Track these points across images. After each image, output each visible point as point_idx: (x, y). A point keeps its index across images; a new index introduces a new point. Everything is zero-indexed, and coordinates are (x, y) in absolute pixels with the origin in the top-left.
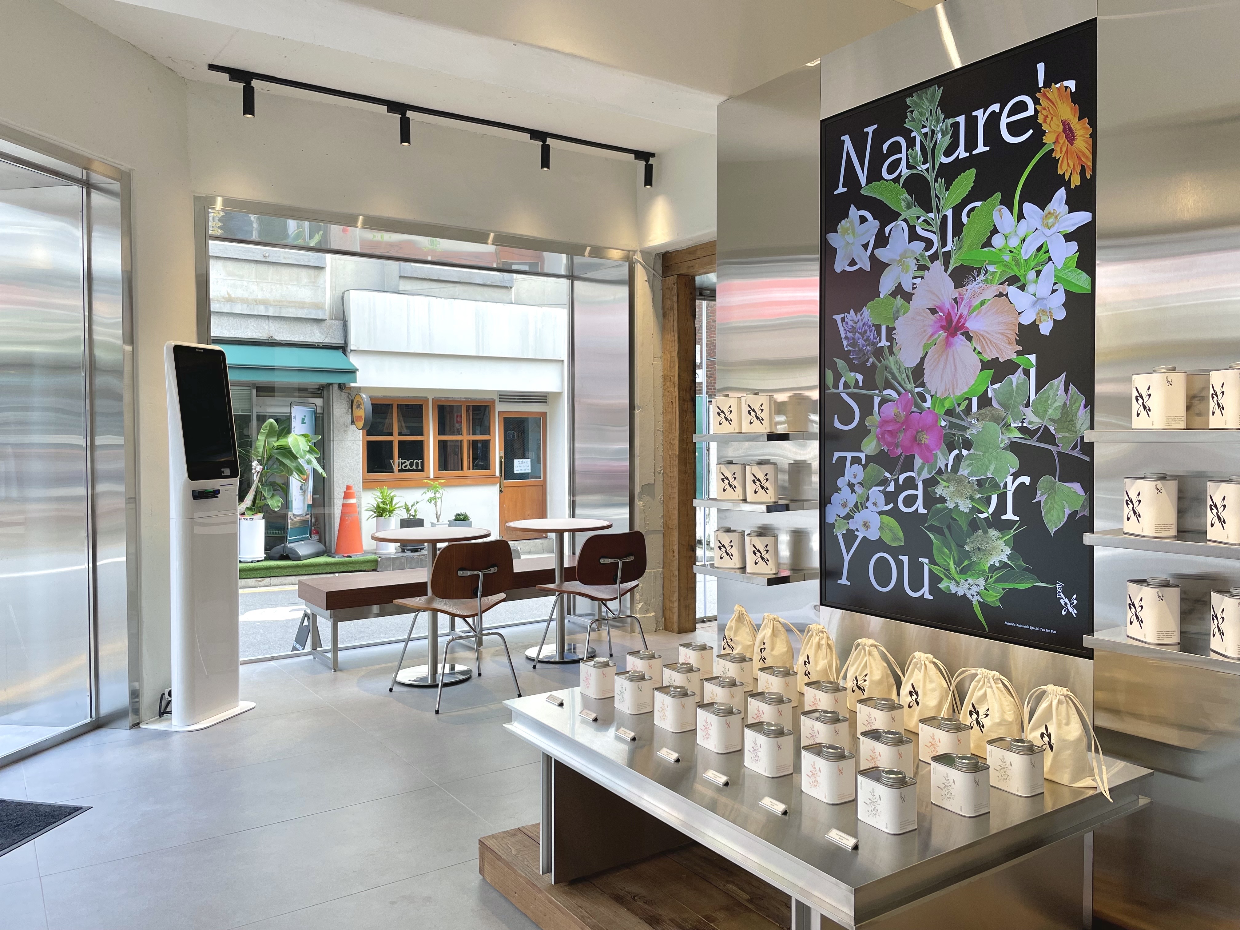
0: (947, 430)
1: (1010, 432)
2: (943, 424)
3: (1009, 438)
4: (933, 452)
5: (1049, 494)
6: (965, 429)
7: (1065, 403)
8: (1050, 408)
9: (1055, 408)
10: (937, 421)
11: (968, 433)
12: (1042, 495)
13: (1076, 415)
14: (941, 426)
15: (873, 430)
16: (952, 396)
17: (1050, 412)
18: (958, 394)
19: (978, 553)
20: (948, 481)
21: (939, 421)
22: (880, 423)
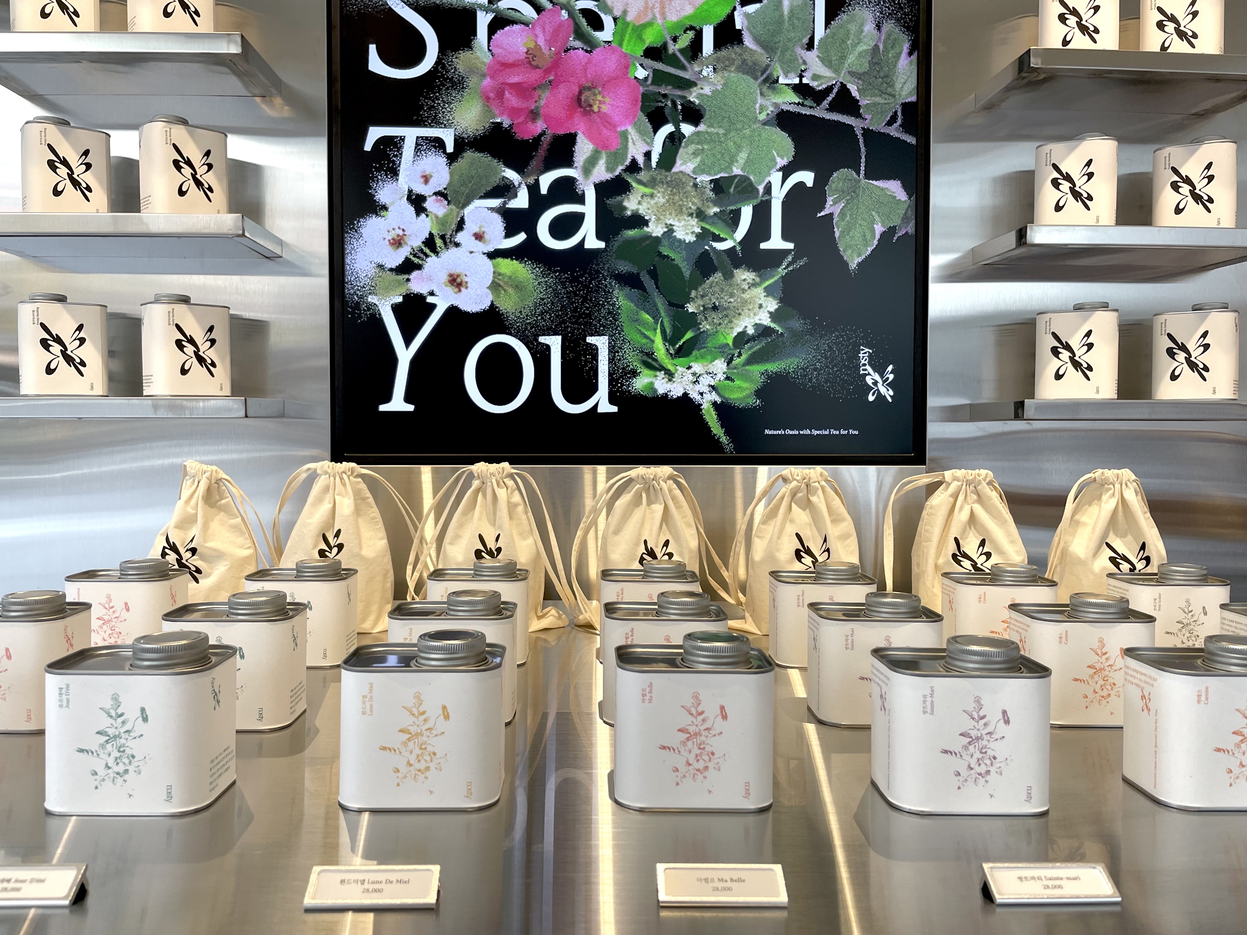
0: (648, 86)
1: (777, 93)
2: (641, 73)
3: (776, 105)
4: (619, 129)
5: (847, 200)
6: (688, 84)
7: (876, 46)
8: (851, 53)
9: (860, 54)
10: (627, 67)
11: (694, 94)
12: (835, 202)
13: (895, 66)
14: (636, 78)
15: (473, 82)
16: (659, 21)
17: (851, 59)
18: (673, 18)
19: (714, 315)
20: (652, 183)
21: (631, 68)
22: (490, 67)
